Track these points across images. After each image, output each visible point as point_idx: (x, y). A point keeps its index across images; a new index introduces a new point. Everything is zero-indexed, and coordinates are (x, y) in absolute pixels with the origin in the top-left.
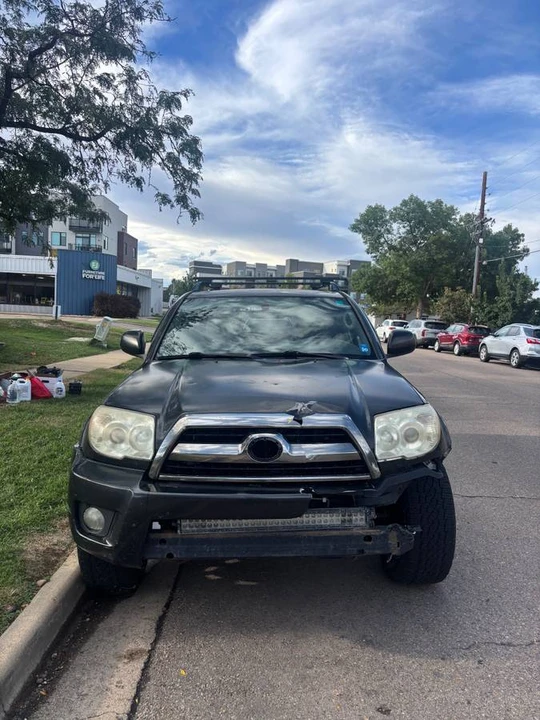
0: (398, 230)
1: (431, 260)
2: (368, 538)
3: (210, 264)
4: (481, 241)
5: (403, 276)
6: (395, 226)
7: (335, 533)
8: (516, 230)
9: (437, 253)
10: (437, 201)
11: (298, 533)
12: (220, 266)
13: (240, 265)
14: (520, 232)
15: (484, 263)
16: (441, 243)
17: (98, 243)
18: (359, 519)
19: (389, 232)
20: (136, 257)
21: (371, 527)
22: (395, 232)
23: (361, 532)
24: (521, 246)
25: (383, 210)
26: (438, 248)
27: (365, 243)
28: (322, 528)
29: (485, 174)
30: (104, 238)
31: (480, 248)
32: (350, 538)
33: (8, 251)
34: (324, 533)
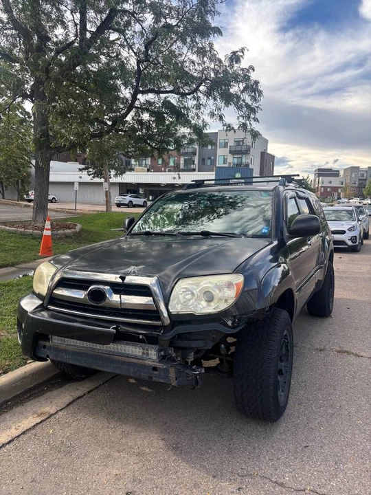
2: (155, 369)
3: (330, 170)
7: (134, 360)
11: (112, 356)
12: (338, 171)
13: (355, 169)
17: (247, 161)
18: (153, 354)
20: (273, 169)
21: (160, 362)
23: (150, 363)
28: (128, 356)
30: (251, 157)
32: (144, 366)
33: (194, 170)
34: (128, 360)
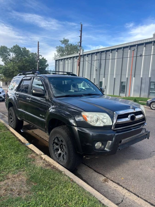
0: (12, 55)
1: (23, 66)
4: (38, 61)
5: (16, 70)
6: (11, 54)
8: (45, 59)
9: (25, 64)
10: (24, 48)
14: (46, 60)
15: (40, 68)
16: (27, 61)
19: (9, 55)
22: (11, 56)
24: (47, 63)
25: (6, 48)
26: (26, 62)
27: (1, 58)
29: (38, 42)
31: (38, 63)
